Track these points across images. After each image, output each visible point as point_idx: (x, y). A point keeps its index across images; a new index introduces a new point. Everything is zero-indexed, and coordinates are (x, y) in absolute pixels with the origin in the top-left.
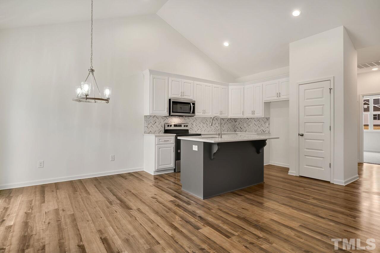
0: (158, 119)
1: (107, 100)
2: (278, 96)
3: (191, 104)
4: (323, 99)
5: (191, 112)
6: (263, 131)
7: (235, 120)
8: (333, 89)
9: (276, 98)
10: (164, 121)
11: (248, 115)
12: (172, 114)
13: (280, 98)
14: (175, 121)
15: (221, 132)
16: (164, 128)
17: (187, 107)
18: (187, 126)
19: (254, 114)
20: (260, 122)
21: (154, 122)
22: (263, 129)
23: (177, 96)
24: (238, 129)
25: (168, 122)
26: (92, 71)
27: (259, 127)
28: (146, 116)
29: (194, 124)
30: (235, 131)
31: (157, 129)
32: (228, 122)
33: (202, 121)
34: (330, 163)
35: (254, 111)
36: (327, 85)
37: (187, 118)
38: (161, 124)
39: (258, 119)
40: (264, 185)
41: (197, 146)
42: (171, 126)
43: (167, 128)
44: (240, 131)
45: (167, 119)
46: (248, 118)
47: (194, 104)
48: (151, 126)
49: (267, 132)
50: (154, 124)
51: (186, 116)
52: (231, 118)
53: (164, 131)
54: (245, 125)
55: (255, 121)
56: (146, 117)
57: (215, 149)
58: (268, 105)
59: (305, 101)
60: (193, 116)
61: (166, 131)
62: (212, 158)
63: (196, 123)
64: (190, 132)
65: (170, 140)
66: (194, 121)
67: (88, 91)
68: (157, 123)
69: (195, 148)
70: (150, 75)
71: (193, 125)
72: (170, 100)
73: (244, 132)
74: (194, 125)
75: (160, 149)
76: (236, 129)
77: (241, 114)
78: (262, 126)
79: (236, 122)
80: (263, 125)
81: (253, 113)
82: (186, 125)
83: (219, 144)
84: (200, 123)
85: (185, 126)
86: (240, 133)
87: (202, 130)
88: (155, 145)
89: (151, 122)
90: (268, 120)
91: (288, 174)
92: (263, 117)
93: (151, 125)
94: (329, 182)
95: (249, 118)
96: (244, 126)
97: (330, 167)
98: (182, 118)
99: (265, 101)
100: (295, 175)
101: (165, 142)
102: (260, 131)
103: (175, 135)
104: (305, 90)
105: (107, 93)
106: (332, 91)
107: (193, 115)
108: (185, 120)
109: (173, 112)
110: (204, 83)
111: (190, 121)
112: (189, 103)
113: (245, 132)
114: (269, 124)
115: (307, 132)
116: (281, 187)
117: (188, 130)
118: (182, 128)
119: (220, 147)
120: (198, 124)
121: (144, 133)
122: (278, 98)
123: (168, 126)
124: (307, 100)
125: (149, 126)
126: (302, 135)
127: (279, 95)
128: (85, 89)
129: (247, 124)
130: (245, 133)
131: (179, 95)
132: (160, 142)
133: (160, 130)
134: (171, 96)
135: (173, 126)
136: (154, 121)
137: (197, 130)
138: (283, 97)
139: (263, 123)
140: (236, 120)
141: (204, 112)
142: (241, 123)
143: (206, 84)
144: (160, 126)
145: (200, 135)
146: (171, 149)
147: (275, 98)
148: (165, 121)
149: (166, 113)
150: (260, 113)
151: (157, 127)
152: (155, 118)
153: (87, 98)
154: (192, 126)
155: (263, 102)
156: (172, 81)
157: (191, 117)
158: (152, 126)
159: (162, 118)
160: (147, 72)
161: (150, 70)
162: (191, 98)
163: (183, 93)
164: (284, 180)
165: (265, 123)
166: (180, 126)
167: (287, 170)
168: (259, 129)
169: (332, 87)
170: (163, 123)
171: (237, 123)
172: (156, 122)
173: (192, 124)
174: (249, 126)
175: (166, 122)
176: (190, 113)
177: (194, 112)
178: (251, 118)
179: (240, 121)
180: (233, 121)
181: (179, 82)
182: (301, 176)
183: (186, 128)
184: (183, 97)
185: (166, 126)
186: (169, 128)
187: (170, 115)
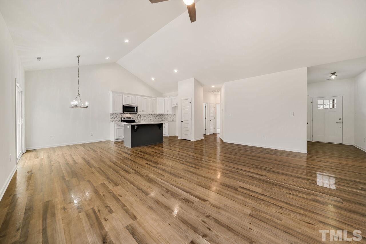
0: (118, 115)
1: (86, 107)
3: (135, 107)
5: (135, 111)
11: (166, 113)
14: (127, 115)
17: (133, 109)
20: (172, 116)
23: (128, 104)
25: (124, 116)
26: (79, 94)
31: (117, 120)
33: (143, 116)
36: (189, 101)
38: (119, 117)
43: (123, 119)
47: (137, 107)
51: (133, 113)
54: (166, 118)
55: (170, 115)
56: (111, 114)
57: (136, 127)
58: (174, 108)
61: (122, 121)
62: (135, 131)
64: (136, 121)
67: (77, 104)
68: (117, 117)
69: (128, 127)
70: (112, 94)
72: (123, 105)
75: (117, 129)
76: (163, 119)
77: (163, 112)
79: (162, 116)
81: (168, 111)
82: (133, 117)
83: (137, 125)
88: (115, 127)
89: (114, 116)
93: (114, 118)
94: (190, 140)
97: (190, 134)
98: (131, 114)
100: (180, 139)
101: (120, 126)
105: (87, 104)
107: (136, 113)
108: (133, 115)
109: (125, 111)
111: (136, 116)
114: (175, 117)
115: (184, 120)
121: (110, 122)
126: (182, 122)
128: (75, 103)
132: (117, 126)
134: (124, 104)
135: (126, 118)
141: (143, 111)
142: (165, 116)
143: (144, 97)
144: (119, 119)
147: (176, 105)
149: (121, 112)
150: (171, 112)
152: (116, 114)
153: (76, 107)
155: (172, 106)
156: (125, 96)
160: (111, 92)
161: (112, 91)
162: (135, 104)
163: (131, 102)
166: (130, 118)
167: (177, 137)
168: (172, 119)
169: (191, 102)
174: (168, 118)
175: (122, 116)
177: (137, 111)
181: (129, 97)
182: (182, 139)
183: (133, 119)
184: (131, 104)
185: (122, 118)
186: (124, 119)
187: (124, 113)
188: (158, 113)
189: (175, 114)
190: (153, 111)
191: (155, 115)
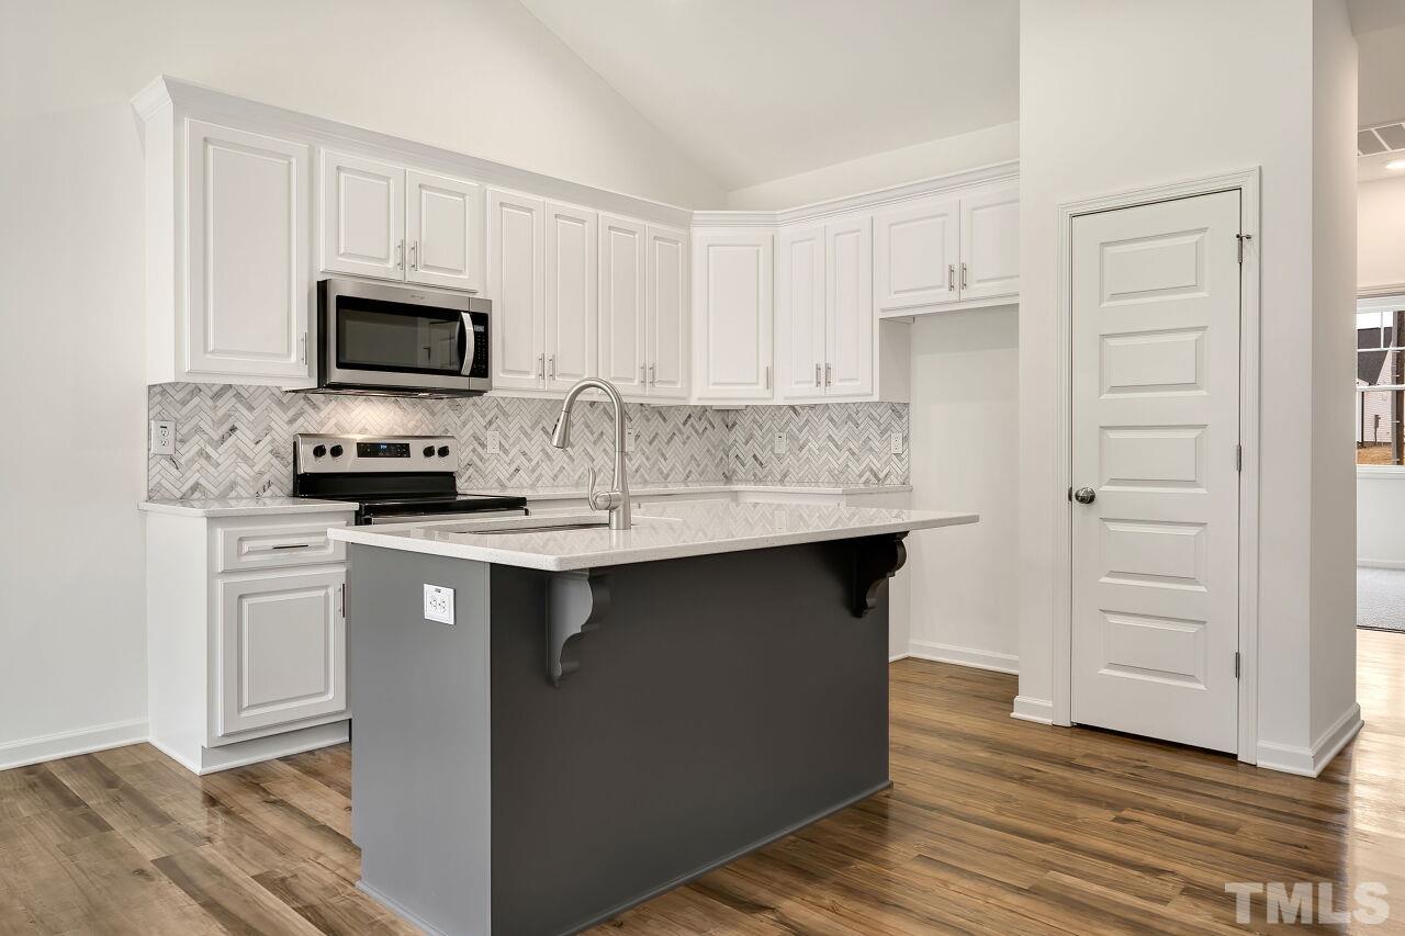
0: (251, 408)
2: (957, 285)
3: (466, 318)
4: (1205, 294)
5: (466, 369)
6: (876, 476)
7: (728, 417)
8: (1255, 239)
9: (943, 294)
10: (291, 421)
11: (794, 388)
12: (337, 375)
13: (965, 294)
14: (367, 419)
15: (625, 490)
16: (291, 467)
17: (442, 335)
18: (444, 452)
19: (828, 383)
20: (857, 425)
21: (226, 427)
22: (876, 465)
23: (373, 265)
24: (743, 465)
25: (322, 424)
27: (853, 454)
28: (158, 392)
29: (492, 438)
30: (728, 479)
31: (243, 471)
32: (687, 430)
33: (537, 423)
34: (1238, 655)
35: (828, 369)
36: (1221, 216)
37: (443, 404)
38: (269, 438)
39: (850, 413)
40: (892, 802)
41: (448, 593)
42: (337, 451)
43: (309, 465)
44: (755, 475)
45: (315, 407)
46: (793, 408)
47: (481, 319)
48: (202, 453)
49: (894, 481)
50: (223, 439)
51: (434, 392)
52: (705, 409)
53: (291, 487)
54: (782, 447)
55: (832, 420)
56: (158, 398)
57: (577, 610)
58: (899, 332)
59: (1104, 305)
60: (480, 393)
61: (309, 486)
62: (558, 670)
63: (506, 437)
64: (467, 488)
65: (321, 539)
66: (490, 423)
68: (244, 437)
69: (438, 604)
70: (177, 121)
71: (483, 446)
72: (323, 287)
73: (773, 482)
74: (493, 448)
75: (246, 603)
76: (734, 464)
77: (757, 384)
78: (871, 449)
79: (730, 427)
80: (875, 444)
81: (824, 375)
82: (437, 444)
83: (599, 576)
84: (526, 434)
85: (429, 452)
86: (751, 487)
87: (541, 475)
88: (212, 576)
89: (198, 430)
90: (900, 417)
91: (1012, 715)
92: (876, 398)
93: (196, 448)
94: (1230, 760)
95: (803, 407)
96: (772, 450)
97: (1238, 675)
98: (414, 405)
99: (883, 310)
100: (1049, 721)
101: (282, 554)
102: (861, 476)
103: (355, 506)
104: (1104, 244)
106: (1250, 249)
107: (476, 383)
108: (433, 414)
109: (340, 365)
110: (547, 200)
111: (464, 424)
112: (454, 315)
113: (782, 481)
114: (905, 439)
115: (1114, 481)
116: (988, 811)
117: (449, 477)
118: (416, 463)
119: (605, 594)
120: (519, 439)
121: (150, 499)
122: (953, 296)
123: (319, 452)
124: (1112, 303)
125: (188, 452)
126: (1089, 499)
127: (958, 277)
129: (791, 437)
130: (779, 488)
131: (386, 260)
132: (244, 559)
133: (266, 478)
134: (326, 264)
135: (351, 452)
136: (219, 422)
137: (513, 476)
138: (981, 291)
139: (873, 431)
140: (730, 419)
141: (544, 367)
142: (758, 433)
143: (560, 203)
144: (262, 456)
145: (516, 504)
146: (326, 597)
147: (939, 297)
148: (301, 420)
149: (297, 368)
150: (859, 379)
151: (246, 459)
152: (228, 402)
154: (479, 449)
155: (879, 315)
156: (338, 168)
157: (471, 400)
158: (209, 450)
159: (280, 403)
160: (155, 101)
161: (174, 86)
162: (463, 280)
163: (409, 253)
164: (996, 760)
165: (882, 433)
166: (402, 450)
167: (1003, 687)
168: (855, 468)
169: (1250, 228)
170: (283, 433)
171: (738, 434)
172: (233, 429)
173: (477, 438)
174: (801, 448)
175: (309, 422)
176: (458, 373)
177: (481, 368)
178: (812, 407)
179: (754, 421)
180: (717, 420)
181: (387, 179)
182: (1080, 726)
183: (435, 464)
184: (413, 277)
185: (306, 450)
186: (327, 465)
187: (325, 385)
188: (705, 390)
189: (899, 410)
190: (650, 375)
191: (656, 421)
